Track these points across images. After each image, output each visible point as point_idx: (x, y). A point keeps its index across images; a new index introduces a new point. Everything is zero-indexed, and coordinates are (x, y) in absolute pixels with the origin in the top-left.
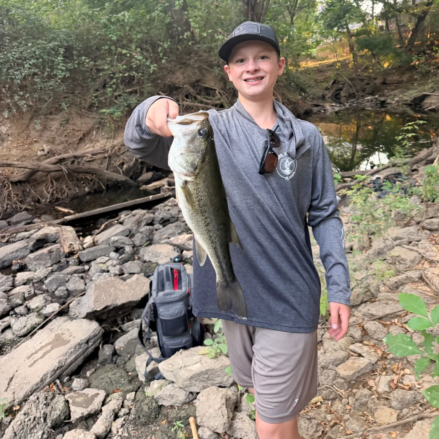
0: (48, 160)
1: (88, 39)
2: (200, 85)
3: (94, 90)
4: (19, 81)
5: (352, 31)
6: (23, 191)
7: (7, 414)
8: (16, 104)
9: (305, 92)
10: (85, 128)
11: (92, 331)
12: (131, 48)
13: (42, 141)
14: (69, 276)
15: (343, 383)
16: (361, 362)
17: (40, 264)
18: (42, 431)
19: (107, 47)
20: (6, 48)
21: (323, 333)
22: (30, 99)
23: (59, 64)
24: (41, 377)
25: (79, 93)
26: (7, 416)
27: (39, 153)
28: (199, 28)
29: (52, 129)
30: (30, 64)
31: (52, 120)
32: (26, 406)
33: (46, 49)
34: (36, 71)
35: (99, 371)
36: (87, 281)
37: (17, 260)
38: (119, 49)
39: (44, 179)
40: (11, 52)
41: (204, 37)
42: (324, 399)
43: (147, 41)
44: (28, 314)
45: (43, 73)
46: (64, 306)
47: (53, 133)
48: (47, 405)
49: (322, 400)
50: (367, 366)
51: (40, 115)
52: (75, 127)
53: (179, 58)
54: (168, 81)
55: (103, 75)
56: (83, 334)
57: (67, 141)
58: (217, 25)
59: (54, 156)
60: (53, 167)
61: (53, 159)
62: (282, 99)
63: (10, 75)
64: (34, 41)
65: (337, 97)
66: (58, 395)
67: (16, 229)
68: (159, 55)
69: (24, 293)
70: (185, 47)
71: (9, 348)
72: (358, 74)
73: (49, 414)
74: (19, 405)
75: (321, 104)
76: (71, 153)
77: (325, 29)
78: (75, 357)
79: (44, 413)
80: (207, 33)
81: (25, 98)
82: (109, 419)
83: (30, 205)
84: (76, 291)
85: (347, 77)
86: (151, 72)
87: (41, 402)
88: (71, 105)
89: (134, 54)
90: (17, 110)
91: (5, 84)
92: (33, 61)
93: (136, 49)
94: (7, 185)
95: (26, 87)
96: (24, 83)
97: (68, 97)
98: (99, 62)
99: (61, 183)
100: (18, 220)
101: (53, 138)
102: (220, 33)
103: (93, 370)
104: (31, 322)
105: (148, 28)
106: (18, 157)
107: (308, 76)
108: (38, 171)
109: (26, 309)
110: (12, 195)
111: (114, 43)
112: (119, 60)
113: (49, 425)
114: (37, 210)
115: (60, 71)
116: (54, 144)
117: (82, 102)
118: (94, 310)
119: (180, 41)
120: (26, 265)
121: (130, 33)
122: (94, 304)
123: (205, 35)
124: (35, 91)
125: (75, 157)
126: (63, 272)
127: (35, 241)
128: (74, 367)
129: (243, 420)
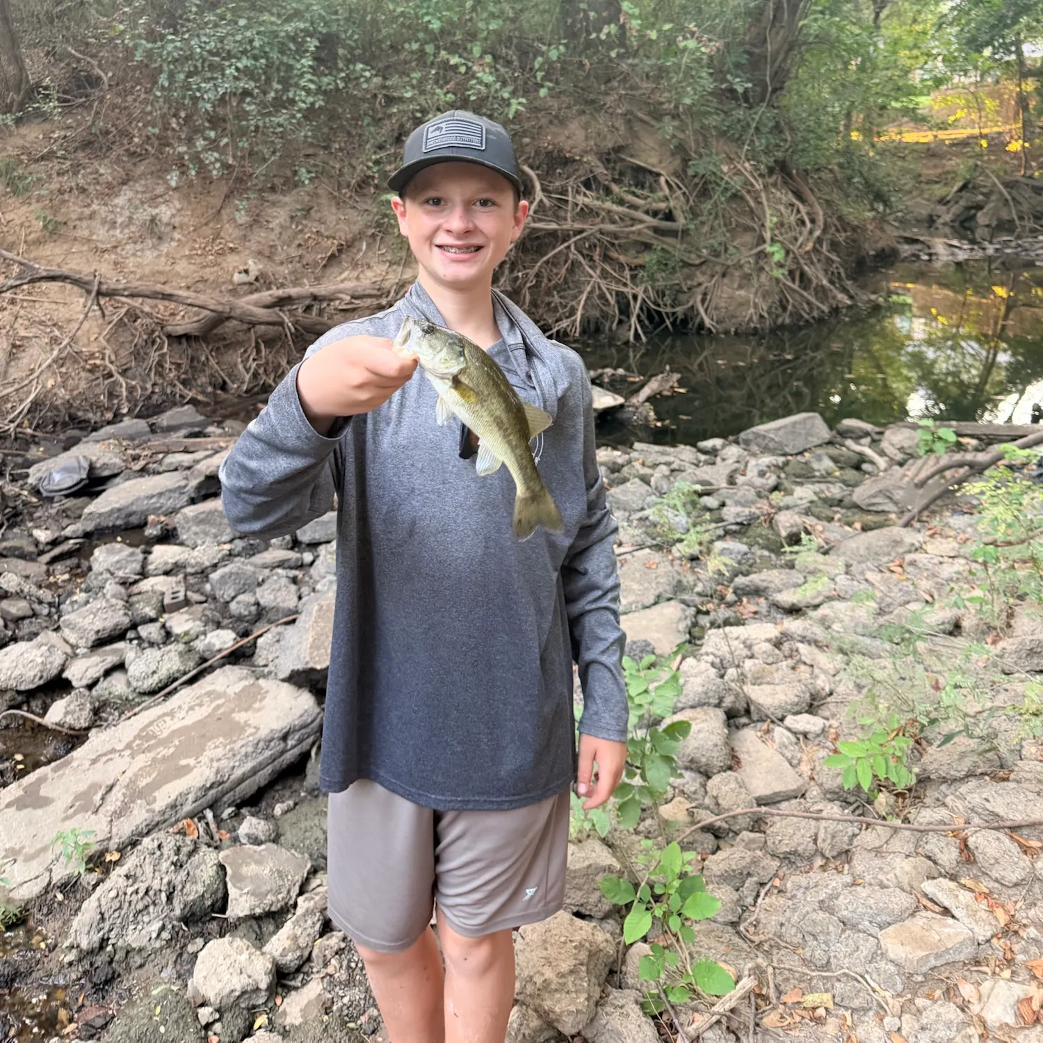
0: (255, 296)
1: (374, 21)
2: (623, 160)
3: (373, 145)
4: (209, 106)
5: (1029, 62)
6: (192, 360)
7: (91, 865)
8: (196, 158)
9: (886, 203)
10: (344, 233)
11: (298, 714)
12: (471, 52)
13: (247, 252)
14: (267, 572)
15: (891, 976)
16: (947, 930)
17: (206, 534)
18: (160, 923)
19: (415, 46)
20: (190, 25)
21: (857, 831)
22: (230, 150)
23: (301, 76)
24: (173, 797)
25: (341, 150)
26: (90, 870)
27: (237, 278)
28: (640, 17)
29: (271, 226)
30: (237, 69)
31: (274, 204)
32: (133, 857)
33: (277, 36)
34: (250, 85)
35: (304, 809)
36: (305, 590)
37: (158, 516)
38: (443, 53)
39: (241, 337)
40: (198, 36)
41: (650, 40)
42: (835, 1004)
43: (510, 39)
44: (164, 643)
45: (265, 93)
46: (246, 640)
47: (272, 236)
48: (178, 865)
49: (830, 1005)
50: (962, 943)
51: (248, 189)
52: (322, 228)
53: (583, 89)
54: (546, 142)
55: (399, 111)
56: (278, 718)
57: (301, 257)
58: (685, 14)
59: (269, 289)
60: (262, 314)
61: (266, 296)
62: (825, 214)
63: (190, 89)
64: (252, 14)
65: (966, 225)
66: (204, 848)
67: (164, 444)
68: (535, 77)
69: (163, 594)
70: (601, 61)
71: (116, 713)
72: (1029, 173)
73: (179, 887)
74: (119, 850)
75: (922, 238)
76: (306, 288)
77: (961, 51)
78: (254, 767)
79: (169, 883)
80: (659, 31)
81: (218, 146)
82: (310, 931)
83: (203, 392)
84: (276, 609)
85: (998, 177)
86: (511, 116)
87: (165, 857)
88: (320, 174)
89: (475, 68)
90: (198, 173)
91: (178, 110)
92: (244, 62)
93: (481, 57)
94: (158, 340)
95: (224, 121)
96: (221, 111)
97: (315, 155)
98: (394, 80)
99: (278, 352)
100: (173, 423)
101: (271, 247)
102: (693, 34)
103: (291, 803)
104: (169, 666)
105: (518, 6)
106: (190, 281)
107: (900, 163)
108: (229, 318)
109: (163, 632)
110: (167, 366)
111: (434, 38)
112: (441, 81)
113: (178, 912)
114: (218, 407)
115: (303, 93)
116: (273, 261)
117: (345, 170)
118: (310, 666)
119: (589, 44)
120: (175, 529)
121: (474, 15)
122: (311, 653)
123: (653, 35)
124: (243, 132)
125: (315, 298)
126: (254, 559)
127: (202, 478)
128: (248, 788)
129: (623, 1010)
